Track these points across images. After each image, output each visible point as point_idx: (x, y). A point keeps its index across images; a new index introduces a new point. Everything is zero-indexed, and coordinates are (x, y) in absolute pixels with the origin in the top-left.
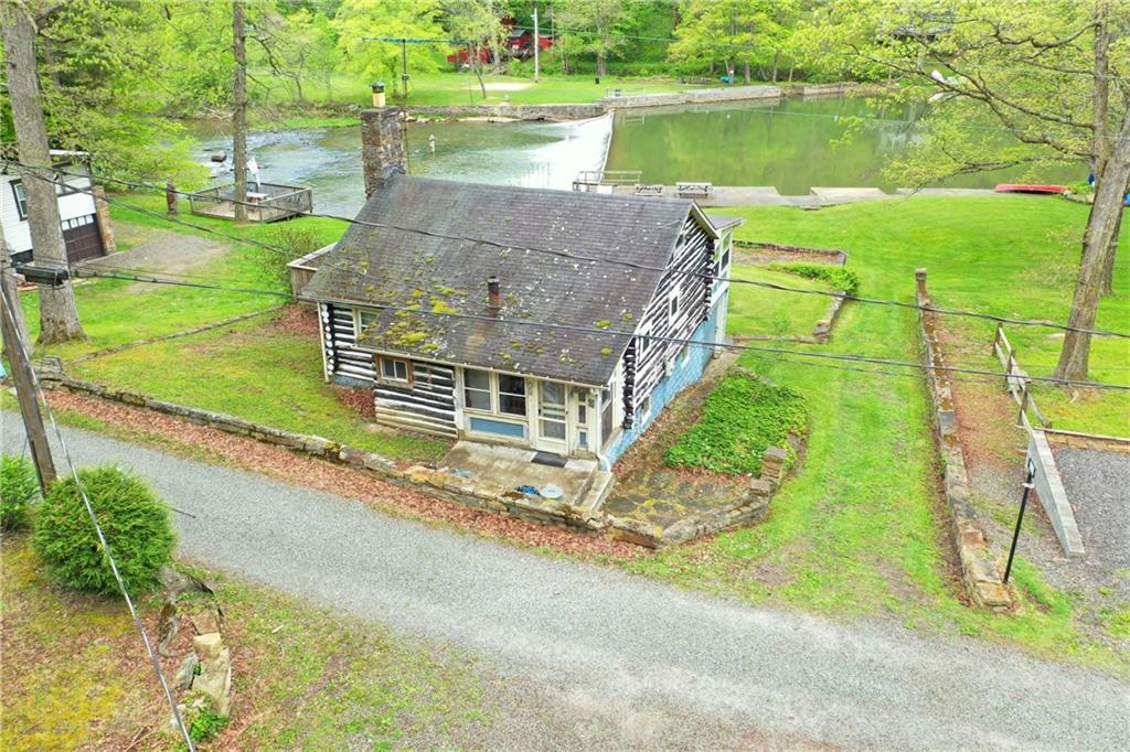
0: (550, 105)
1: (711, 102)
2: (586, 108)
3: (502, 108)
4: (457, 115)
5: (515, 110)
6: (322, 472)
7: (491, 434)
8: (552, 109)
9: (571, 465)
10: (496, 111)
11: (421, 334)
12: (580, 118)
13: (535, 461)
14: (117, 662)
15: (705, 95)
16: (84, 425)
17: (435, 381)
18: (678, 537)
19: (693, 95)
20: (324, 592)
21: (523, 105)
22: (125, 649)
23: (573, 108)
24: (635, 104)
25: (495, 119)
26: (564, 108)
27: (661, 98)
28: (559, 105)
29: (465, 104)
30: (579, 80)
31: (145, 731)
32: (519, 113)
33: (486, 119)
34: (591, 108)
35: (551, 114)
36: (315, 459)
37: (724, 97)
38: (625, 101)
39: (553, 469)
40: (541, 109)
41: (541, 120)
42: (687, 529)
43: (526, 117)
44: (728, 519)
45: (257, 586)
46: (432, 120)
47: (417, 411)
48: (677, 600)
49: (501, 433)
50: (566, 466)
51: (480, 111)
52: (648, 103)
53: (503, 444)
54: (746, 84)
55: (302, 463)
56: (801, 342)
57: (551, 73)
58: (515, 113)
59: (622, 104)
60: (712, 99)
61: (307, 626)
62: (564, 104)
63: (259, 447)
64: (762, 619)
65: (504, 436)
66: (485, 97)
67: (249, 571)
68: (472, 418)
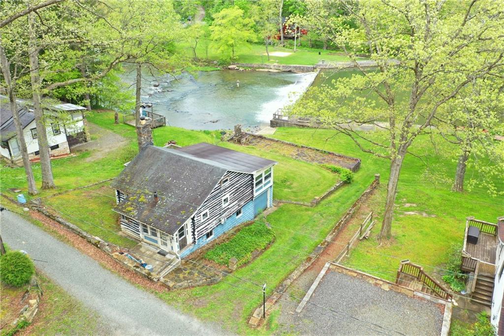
0: (294, 65)
2: (309, 68)
3: (274, 66)
4: (256, 68)
5: (280, 67)
6: (92, 250)
7: (150, 241)
8: (295, 67)
9: (168, 256)
10: (272, 67)
11: (132, 208)
12: (306, 72)
13: (159, 253)
14: (9, 304)
16: (37, 224)
17: (134, 223)
18: (181, 286)
20: (73, 290)
21: (283, 65)
22: (12, 301)
23: (304, 67)
24: (330, 67)
25: (271, 70)
26: (300, 67)
28: (298, 65)
29: (259, 63)
31: (7, 324)
32: (281, 68)
33: (267, 70)
34: (312, 68)
35: (294, 69)
36: (93, 245)
38: (326, 65)
39: (162, 256)
40: (290, 67)
41: (290, 72)
42: (185, 284)
43: (284, 70)
44: (201, 282)
45: (57, 286)
46: (245, 69)
47: (132, 231)
48: (164, 308)
50: (166, 256)
51: (265, 66)
53: (153, 245)
55: (89, 245)
56: (305, 205)
58: (279, 68)
59: (324, 67)
61: (63, 300)
62: (300, 65)
63: (80, 238)
64: (182, 318)
65: (153, 243)
66: (269, 60)
67: (58, 281)
68: (144, 236)
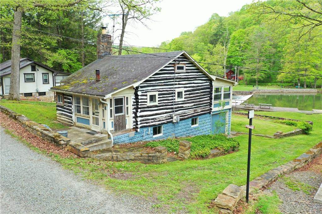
1: (290, 92)
2: (247, 92)
6: (9, 122)
7: (82, 124)
8: (236, 92)
12: (244, 95)
15: (288, 90)
17: (68, 103)
19: (284, 90)
23: (243, 92)
24: (263, 91)
26: (240, 92)
27: (272, 90)
28: (238, 91)
30: (249, 86)
34: (249, 92)
37: (295, 91)
47: (65, 115)
49: (84, 123)
50: (96, 135)
52: (268, 91)
53: (84, 128)
54: (304, 88)
57: (241, 85)
59: (259, 91)
60: (291, 92)
65: (85, 125)
68: (77, 117)
